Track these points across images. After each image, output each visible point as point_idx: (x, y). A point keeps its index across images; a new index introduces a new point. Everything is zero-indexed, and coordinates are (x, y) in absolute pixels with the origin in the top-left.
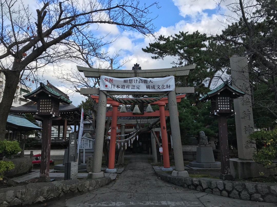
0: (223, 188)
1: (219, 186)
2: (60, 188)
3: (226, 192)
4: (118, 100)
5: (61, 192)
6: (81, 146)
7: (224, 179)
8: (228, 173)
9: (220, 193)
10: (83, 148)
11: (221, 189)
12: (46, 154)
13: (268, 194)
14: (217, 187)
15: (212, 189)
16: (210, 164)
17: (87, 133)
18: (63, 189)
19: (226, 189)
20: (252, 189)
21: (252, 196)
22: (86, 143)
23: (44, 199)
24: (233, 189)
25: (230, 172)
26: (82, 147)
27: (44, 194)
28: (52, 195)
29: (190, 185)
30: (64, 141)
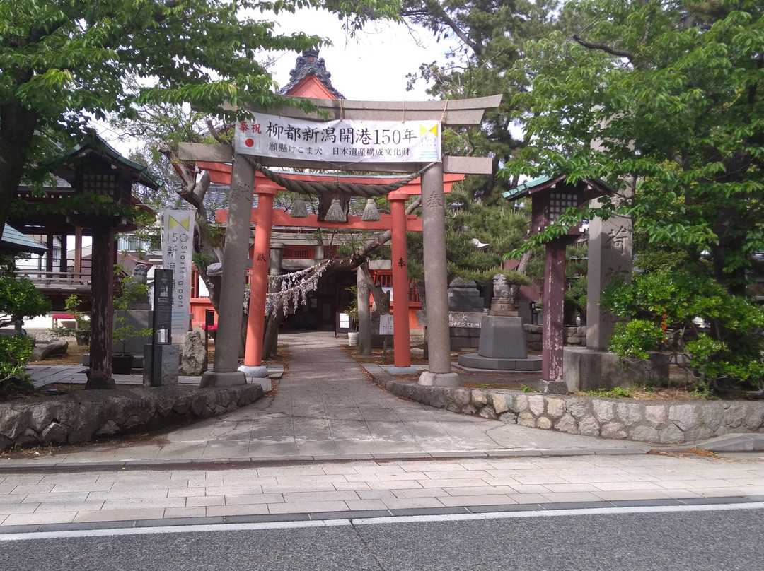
0: (542, 410)
1: (533, 407)
2: (153, 404)
3: (548, 420)
4: (286, 183)
5: (155, 413)
7: (545, 391)
8: (556, 378)
9: (533, 422)
11: (537, 413)
12: (104, 321)
13: (637, 423)
14: (528, 410)
15: (517, 414)
16: (514, 360)
18: (157, 406)
19: (548, 412)
20: (607, 412)
21: (604, 426)
23: (118, 428)
24: (564, 412)
25: (562, 377)
27: (118, 417)
28: (136, 419)
29: (465, 406)
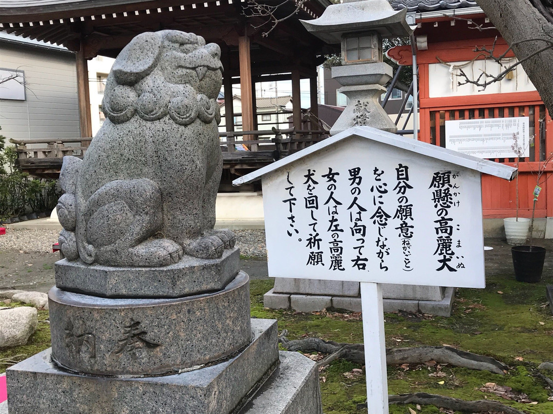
6: (325, 247)
10: (350, 274)
17: (363, 100)
22: (391, 204)
26: (347, 262)
30: (241, 153)
